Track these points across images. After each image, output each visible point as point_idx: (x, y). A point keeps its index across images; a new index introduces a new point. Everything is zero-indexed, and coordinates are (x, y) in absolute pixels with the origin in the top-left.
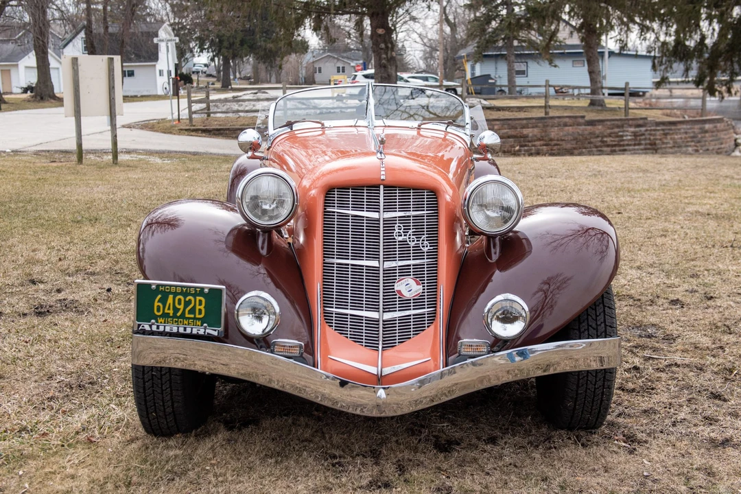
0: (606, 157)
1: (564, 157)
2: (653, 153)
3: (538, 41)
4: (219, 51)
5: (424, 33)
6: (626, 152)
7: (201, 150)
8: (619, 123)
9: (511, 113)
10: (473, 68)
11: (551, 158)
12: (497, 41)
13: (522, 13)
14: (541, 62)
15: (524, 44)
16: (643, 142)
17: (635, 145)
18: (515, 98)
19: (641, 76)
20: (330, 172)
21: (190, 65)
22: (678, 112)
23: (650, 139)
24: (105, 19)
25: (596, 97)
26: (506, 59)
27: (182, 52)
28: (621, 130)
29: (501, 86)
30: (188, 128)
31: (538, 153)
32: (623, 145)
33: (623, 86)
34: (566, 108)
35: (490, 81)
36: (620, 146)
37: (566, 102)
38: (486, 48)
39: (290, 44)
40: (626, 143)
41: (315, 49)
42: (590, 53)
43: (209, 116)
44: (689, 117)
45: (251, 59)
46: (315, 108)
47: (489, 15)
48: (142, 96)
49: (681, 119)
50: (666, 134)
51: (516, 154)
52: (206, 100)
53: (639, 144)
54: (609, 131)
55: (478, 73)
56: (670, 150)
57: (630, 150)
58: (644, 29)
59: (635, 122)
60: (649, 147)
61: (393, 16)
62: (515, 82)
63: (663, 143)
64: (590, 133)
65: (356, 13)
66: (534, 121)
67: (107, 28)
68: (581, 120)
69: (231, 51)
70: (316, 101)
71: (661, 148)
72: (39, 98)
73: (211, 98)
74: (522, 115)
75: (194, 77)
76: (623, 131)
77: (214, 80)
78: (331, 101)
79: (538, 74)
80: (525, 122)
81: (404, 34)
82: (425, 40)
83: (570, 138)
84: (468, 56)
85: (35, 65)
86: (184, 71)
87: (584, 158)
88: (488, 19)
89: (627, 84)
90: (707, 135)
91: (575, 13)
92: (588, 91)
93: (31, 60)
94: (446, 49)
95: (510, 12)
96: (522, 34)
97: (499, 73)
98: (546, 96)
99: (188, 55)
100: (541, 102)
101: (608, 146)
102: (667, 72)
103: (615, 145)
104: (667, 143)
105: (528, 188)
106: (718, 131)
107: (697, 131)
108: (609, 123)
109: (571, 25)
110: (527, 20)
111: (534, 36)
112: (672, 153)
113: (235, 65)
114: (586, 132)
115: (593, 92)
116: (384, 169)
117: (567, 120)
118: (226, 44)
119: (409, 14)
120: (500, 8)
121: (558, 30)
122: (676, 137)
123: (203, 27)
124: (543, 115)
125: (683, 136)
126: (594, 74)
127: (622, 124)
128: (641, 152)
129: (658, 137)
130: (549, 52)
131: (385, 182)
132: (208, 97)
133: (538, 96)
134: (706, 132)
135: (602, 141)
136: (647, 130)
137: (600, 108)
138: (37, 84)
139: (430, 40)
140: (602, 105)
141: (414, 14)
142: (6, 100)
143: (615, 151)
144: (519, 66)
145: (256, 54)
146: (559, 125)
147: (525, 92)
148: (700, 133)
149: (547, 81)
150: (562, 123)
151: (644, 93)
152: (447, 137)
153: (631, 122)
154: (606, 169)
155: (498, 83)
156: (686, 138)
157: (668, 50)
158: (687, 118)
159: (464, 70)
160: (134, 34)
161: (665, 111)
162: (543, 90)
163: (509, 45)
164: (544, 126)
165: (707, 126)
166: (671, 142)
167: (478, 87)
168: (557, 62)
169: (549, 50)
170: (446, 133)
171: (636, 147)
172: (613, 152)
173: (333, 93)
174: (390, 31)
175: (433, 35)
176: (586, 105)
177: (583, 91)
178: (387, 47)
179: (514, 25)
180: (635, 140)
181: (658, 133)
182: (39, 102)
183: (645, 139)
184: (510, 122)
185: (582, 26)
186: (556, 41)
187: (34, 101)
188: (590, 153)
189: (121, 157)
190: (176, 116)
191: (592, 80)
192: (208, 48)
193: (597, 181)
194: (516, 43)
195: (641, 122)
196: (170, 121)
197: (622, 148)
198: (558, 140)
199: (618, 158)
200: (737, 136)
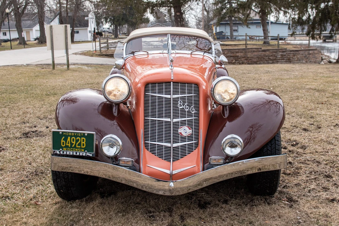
0: (271, 65)
1: (254, 65)
2: (289, 63)
3: (242, 18)
4: (113, 23)
5: (196, 15)
6: (278, 63)
7: (104, 63)
8: (275, 51)
9: (231, 47)
10: (216, 29)
11: (248, 65)
12: (226, 18)
13: (236, 7)
14: (244, 26)
15: (236, 19)
16: (285, 58)
17: (282, 60)
18: (233, 41)
19: (284, 32)
20: (148, 75)
21: (102, 28)
22: (299, 46)
23: (288, 57)
24: (67, 10)
25: (266, 40)
26: (229, 25)
27: (98, 24)
28: (276, 53)
29: (227, 36)
30: (99, 54)
31: (243, 63)
32: (277, 60)
33: (277, 36)
34: (254, 45)
35: (223, 34)
36: (276, 60)
37: (254, 42)
38: (221, 21)
39: (141, 19)
40: (278, 59)
41: (152, 22)
42: (264, 23)
43: (108, 49)
44: (303, 48)
45: (126, 26)
46: (152, 45)
47: (222, 7)
48: (82, 41)
49: (300, 49)
50: (294, 55)
51: (234, 64)
52: (107, 43)
53: (284, 59)
54: (271, 54)
55: (218, 31)
56: (296, 62)
57: (280, 62)
58: (285, 13)
59: (282, 50)
60: (287, 60)
61: (183, 8)
62: (233, 34)
63: (293, 59)
64: (264, 55)
65: (168, 7)
66: (241, 50)
67: (67, 14)
68: (260, 50)
69: (118, 22)
70: (152, 42)
71: (292, 61)
72: (41, 42)
73: (109, 42)
74: (236, 48)
75: (103, 33)
76: (277, 54)
77: (112, 34)
78: (158, 42)
79: (243, 31)
80: (237, 50)
81: (188, 15)
82: (197, 18)
83: (256, 57)
84: (214, 24)
85: (39, 29)
86: (99, 31)
87: (262, 65)
88: (222, 9)
89: (278, 35)
90: (311, 55)
91: (257, 6)
92: (263, 38)
93: (37, 27)
94: (205, 21)
95: (231, 6)
96: (236, 15)
97: (227, 31)
98: (246, 40)
99: (101, 24)
100: (244, 42)
101: (271, 60)
102: (295, 29)
103: (274, 60)
104: (295, 59)
105: (239, 78)
106: (315, 54)
107: (306, 54)
108: (271, 51)
109: (255, 11)
110: (238, 9)
111: (241, 16)
112: (297, 63)
113: (120, 28)
114: (262, 55)
115: (265, 38)
116: (173, 74)
117: (254, 49)
118: (116, 20)
119: (190, 7)
120: (227, 5)
121: (250, 13)
122: (298, 56)
123: (107, 13)
124: (244, 47)
125: (301, 56)
126: (265, 31)
127: (276, 51)
128: (284, 62)
129: (291, 56)
130: (247, 22)
131: (173, 81)
132: (108, 41)
133: (242, 40)
134: (310, 54)
135: (269, 58)
136: (286, 54)
137: (268, 45)
138: (40, 37)
139: (199, 18)
140: (268, 44)
141: (192, 7)
142: (27, 43)
143: (274, 62)
144: (235, 28)
145: (128, 24)
146: (251, 52)
147: (237, 39)
148: (308, 55)
149: (246, 34)
150: (252, 50)
151: (285, 38)
152: (204, 58)
153: (280, 50)
154: (271, 70)
155: (226, 35)
156: (302, 57)
157: (295, 21)
158: (302, 49)
159: (213, 30)
160: (78, 16)
161: (294, 46)
162: (244, 37)
163: (230, 19)
164: (245, 52)
165: (311, 52)
166: (296, 58)
167: (218, 36)
168: (250, 26)
169: (247, 21)
170: (204, 56)
171: (283, 61)
172: (273, 63)
173: (159, 39)
174: (182, 14)
175: (200, 15)
176: (262, 43)
177: (260, 38)
178: (181, 20)
179: (233, 11)
180: (282, 57)
181: (291, 55)
182: (41, 44)
183: (286, 57)
184: (231, 50)
185: (260, 11)
186: (249, 18)
187: (38, 44)
188: (264, 63)
189: (71, 67)
190: (94, 49)
191: (264, 33)
192: (109, 22)
193: (268, 75)
194: (233, 18)
195: (284, 50)
196: (92, 51)
197: (277, 61)
198: (251, 58)
199: (276, 65)
200: (322, 56)
